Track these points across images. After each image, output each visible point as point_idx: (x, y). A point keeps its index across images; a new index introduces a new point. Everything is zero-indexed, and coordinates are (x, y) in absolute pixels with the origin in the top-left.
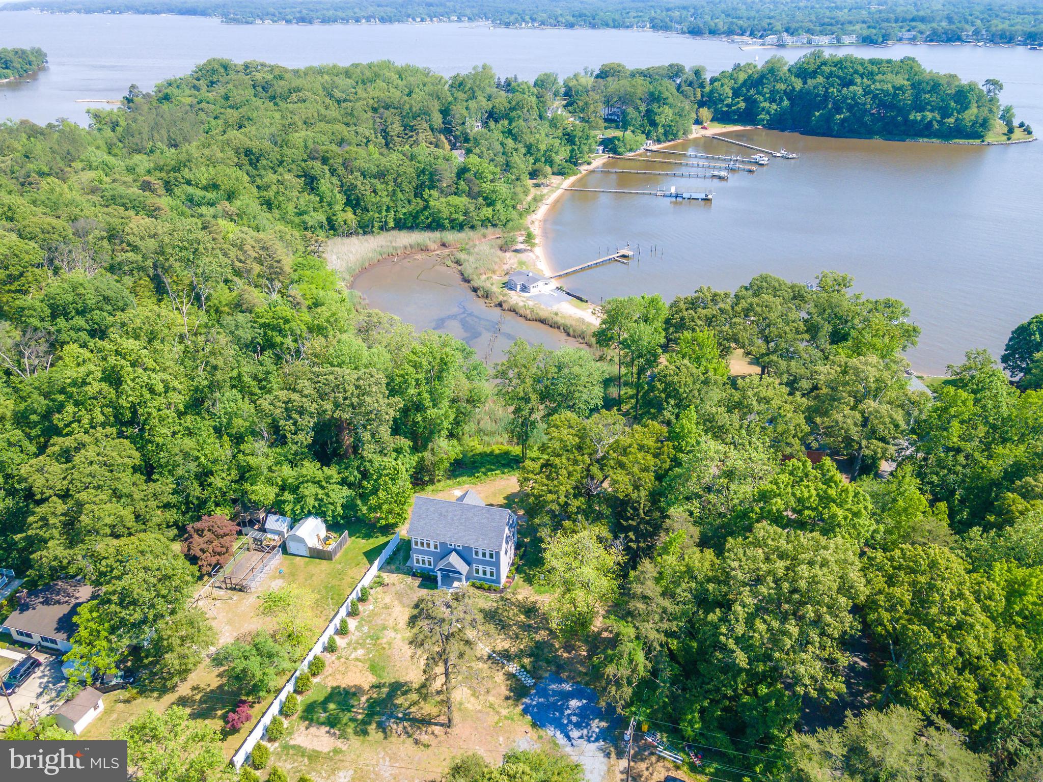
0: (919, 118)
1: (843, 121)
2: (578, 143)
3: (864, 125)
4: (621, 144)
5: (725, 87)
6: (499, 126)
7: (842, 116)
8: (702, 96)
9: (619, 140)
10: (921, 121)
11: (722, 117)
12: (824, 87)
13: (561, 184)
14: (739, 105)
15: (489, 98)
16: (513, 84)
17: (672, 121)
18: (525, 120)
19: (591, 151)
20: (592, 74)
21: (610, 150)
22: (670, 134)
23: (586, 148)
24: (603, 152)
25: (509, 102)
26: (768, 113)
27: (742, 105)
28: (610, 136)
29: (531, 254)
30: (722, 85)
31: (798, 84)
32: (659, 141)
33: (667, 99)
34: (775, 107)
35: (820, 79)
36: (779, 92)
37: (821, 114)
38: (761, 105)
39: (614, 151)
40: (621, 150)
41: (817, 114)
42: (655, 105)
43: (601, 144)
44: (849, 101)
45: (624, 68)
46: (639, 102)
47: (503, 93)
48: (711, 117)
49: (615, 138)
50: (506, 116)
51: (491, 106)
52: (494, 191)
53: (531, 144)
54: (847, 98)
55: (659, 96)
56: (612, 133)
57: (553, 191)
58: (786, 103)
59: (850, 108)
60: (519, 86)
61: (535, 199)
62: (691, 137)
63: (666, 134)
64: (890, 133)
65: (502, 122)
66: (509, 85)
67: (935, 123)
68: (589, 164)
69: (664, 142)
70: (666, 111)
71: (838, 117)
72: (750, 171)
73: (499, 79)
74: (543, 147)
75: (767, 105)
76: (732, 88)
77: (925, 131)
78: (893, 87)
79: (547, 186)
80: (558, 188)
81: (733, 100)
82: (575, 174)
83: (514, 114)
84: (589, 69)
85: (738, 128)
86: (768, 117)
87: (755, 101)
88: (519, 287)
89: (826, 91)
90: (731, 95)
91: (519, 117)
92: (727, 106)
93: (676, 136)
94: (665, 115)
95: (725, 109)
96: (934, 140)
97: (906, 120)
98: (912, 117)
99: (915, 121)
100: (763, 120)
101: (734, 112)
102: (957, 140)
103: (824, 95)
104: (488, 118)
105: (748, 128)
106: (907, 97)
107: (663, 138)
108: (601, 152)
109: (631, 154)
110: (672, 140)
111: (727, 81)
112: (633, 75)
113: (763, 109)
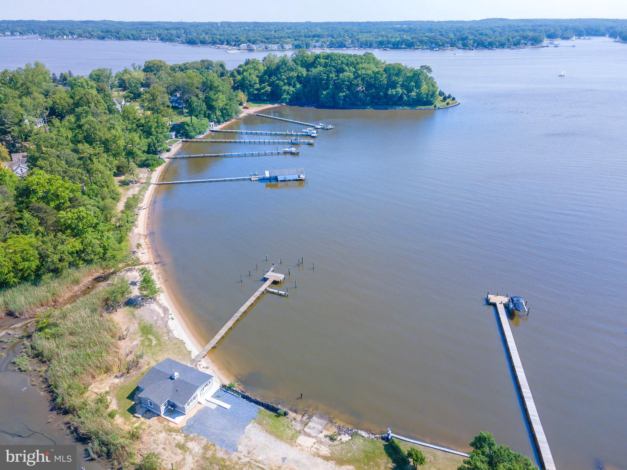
0: (394, 93)
1: (345, 97)
2: (154, 133)
3: (360, 100)
4: (191, 129)
5: (252, 75)
6: (65, 122)
7: (344, 94)
8: (235, 83)
9: (189, 126)
10: (396, 95)
11: (255, 98)
12: (325, 73)
13: (149, 178)
14: (266, 89)
15: (46, 94)
16: (69, 78)
17: (226, 105)
18: (94, 115)
19: (167, 138)
20: (140, 68)
21: (182, 135)
22: (226, 115)
23: (161, 136)
24: (176, 137)
25: (72, 97)
26: (288, 93)
27: (269, 89)
28: (178, 122)
29: (154, 306)
30: (250, 74)
31: (304, 72)
32: (219, 122)
33: (218, 87)
34: (293, 89)
35: (320, 69)
36: (293, 78)
37: (327, 94)
38: (283, 88)
39: (186, 135)
40: (193, 134)
41: (325, 93)
42: (211, 93)
43: (172, 130)
44: (347, 83)
45: (165, 64)
46: (198, 91)
47: (61, 87)
48: (246, 98)
49: (183, 123)
50: (71, 111)
51: (51, 103)
52: (79, 219)
53: (107, 140)
54: (344, 81)
55: (211, 85)
56: (179, 119)
57: (144, 189)
58: (298, 86)
59: (349, 88)
60: (75, 80)
61: (128, 206)
62: (241, 116)
63: (223, 116)
64: (377, 104)
65: (67, 118)
66: (65, 79)
67: (404, 96)
68: (168, 151)
69: (223, 123)
70: (221, 97)
71: (341, 94)
72: (310, 144)
73: (54, 74)
74: (121, 143)
75: (286, 87)
76: (258, 76)
77: (398, 101)
78: (373, 72)
79: (136, 182)
80: (148, 184)
81: (260, 85)
82: (159, 164)
83: (79, 110)
84: (136, 65)
85: (269, 106)
86: (289, 97)
87: (278, 85)
88: (163, 408)
89: (328, 76)
90: (258, 82)
91: (87, 112)
92: (257, 90)
93: (230, 116)
94: (221, 101)
95: (256, 92)
96: (406, 107)
97: (386, 95)
98: (390, 93)
99: (392, 96)
100: (286, 99)
101: (263, 94)
102: (421, 107)
103: (327, 79)
104: (49, 116)
105: (276, 105)
106: (384, 79)
107: (222, 119)
108: (174, 137)
109: (201, 136)
110: (228, 120)
111: (253, 71)
112: (173, 69)
113: (285, 91)
